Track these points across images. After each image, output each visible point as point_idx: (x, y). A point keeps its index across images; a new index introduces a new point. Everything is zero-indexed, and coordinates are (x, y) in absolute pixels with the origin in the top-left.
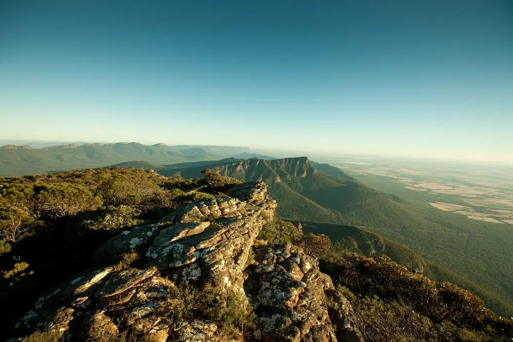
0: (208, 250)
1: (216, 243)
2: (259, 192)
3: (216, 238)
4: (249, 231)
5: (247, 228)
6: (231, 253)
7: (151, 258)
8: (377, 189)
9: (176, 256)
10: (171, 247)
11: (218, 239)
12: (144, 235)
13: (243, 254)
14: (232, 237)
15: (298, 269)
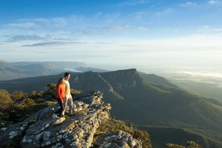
0: (68, 133)
1: (72, 129)
2: (96, 99)
3: (72, 126)
4: (92, 123)
5: (92, 121)
6: (82, 135)
7: (27, 143)
8: (197, 94)
9: (46, 139)
10: (41, 134)
11: (74, 126)
12: (18, 129)
13: (90, 136)
14: (82, 125)
15: (127, 145)
